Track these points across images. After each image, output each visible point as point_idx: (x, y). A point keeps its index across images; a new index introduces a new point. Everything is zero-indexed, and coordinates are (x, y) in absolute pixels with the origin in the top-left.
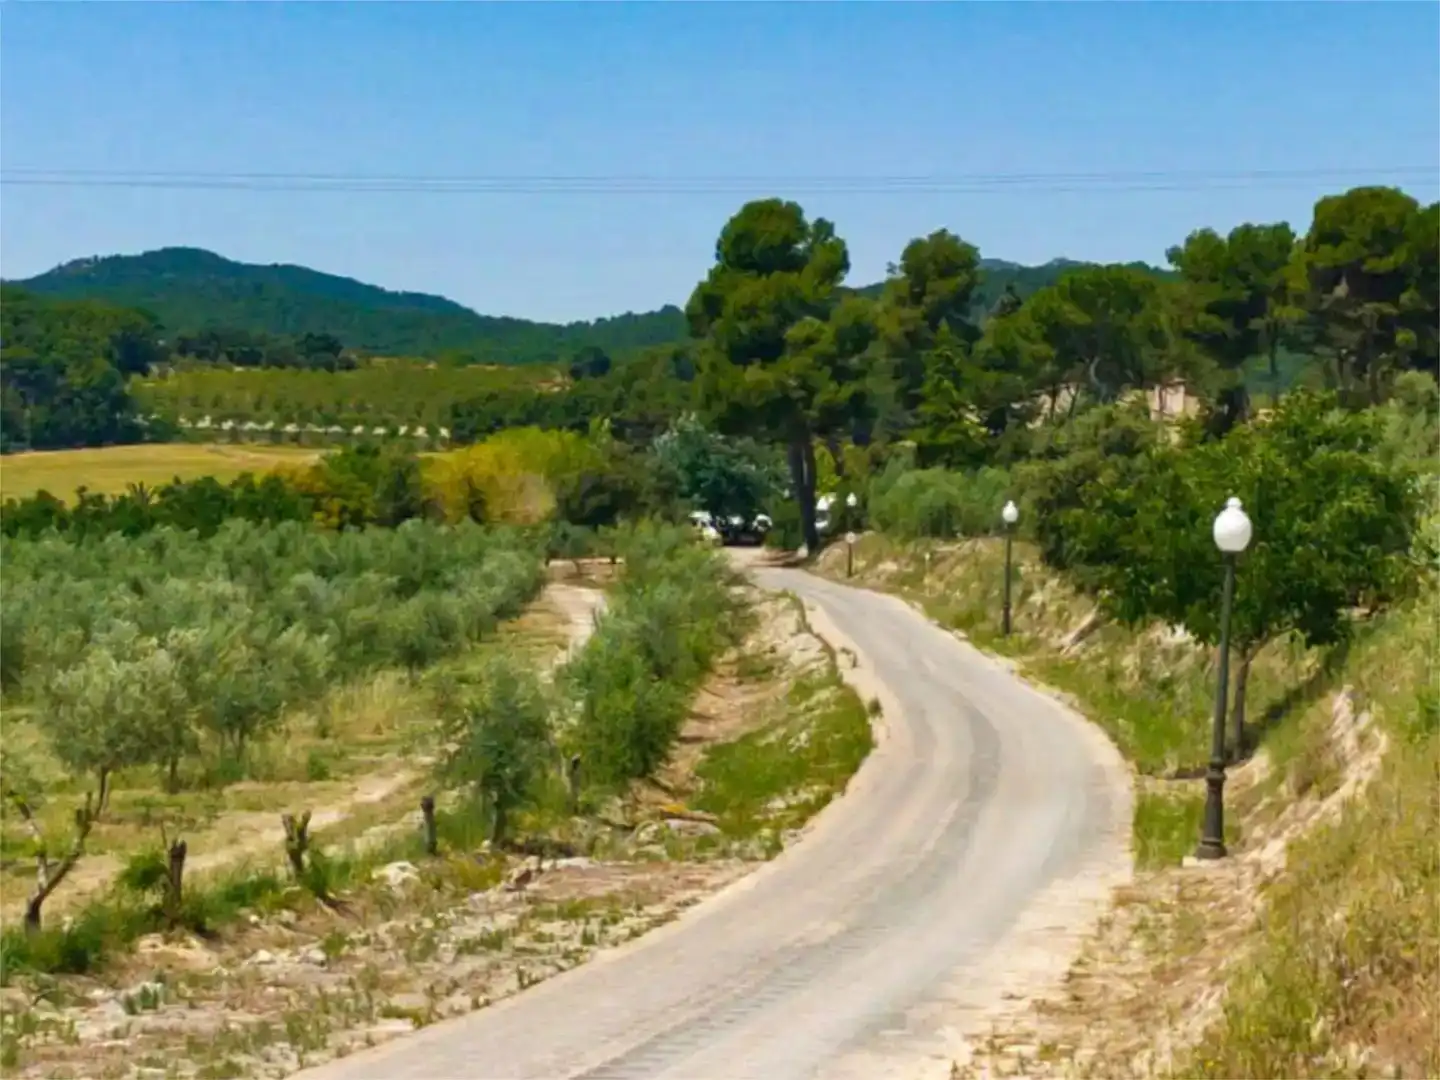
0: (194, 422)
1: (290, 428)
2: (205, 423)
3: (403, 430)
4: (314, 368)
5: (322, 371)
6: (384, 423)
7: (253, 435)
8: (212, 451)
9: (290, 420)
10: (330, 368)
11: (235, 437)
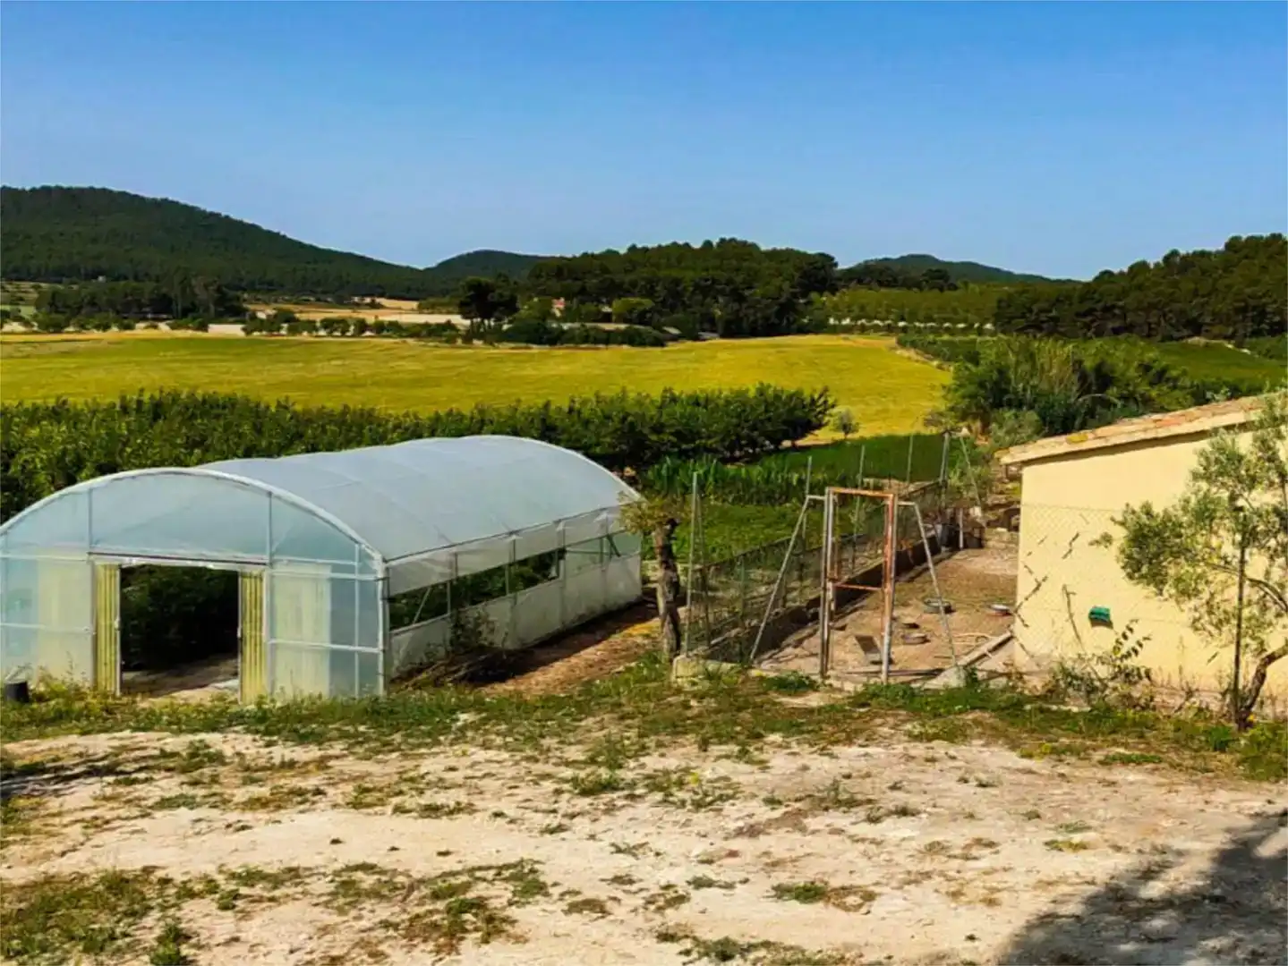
0: (840, 321)
1: (901, 324)
2: (847, 322)
3: (976, 325)
4: (932, 288)
5: (936, 291)
6: (965, 321)
7: (877, 329)
8: (845, 339)
9: (903, 319)
10: (941, 290)
11: (863, 330)
